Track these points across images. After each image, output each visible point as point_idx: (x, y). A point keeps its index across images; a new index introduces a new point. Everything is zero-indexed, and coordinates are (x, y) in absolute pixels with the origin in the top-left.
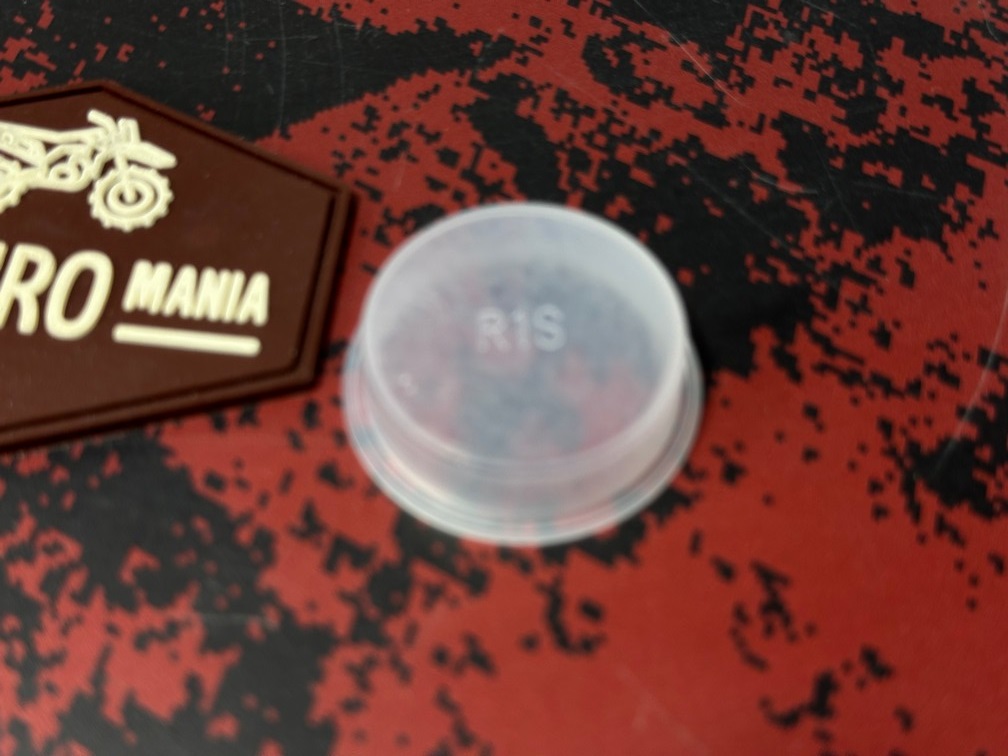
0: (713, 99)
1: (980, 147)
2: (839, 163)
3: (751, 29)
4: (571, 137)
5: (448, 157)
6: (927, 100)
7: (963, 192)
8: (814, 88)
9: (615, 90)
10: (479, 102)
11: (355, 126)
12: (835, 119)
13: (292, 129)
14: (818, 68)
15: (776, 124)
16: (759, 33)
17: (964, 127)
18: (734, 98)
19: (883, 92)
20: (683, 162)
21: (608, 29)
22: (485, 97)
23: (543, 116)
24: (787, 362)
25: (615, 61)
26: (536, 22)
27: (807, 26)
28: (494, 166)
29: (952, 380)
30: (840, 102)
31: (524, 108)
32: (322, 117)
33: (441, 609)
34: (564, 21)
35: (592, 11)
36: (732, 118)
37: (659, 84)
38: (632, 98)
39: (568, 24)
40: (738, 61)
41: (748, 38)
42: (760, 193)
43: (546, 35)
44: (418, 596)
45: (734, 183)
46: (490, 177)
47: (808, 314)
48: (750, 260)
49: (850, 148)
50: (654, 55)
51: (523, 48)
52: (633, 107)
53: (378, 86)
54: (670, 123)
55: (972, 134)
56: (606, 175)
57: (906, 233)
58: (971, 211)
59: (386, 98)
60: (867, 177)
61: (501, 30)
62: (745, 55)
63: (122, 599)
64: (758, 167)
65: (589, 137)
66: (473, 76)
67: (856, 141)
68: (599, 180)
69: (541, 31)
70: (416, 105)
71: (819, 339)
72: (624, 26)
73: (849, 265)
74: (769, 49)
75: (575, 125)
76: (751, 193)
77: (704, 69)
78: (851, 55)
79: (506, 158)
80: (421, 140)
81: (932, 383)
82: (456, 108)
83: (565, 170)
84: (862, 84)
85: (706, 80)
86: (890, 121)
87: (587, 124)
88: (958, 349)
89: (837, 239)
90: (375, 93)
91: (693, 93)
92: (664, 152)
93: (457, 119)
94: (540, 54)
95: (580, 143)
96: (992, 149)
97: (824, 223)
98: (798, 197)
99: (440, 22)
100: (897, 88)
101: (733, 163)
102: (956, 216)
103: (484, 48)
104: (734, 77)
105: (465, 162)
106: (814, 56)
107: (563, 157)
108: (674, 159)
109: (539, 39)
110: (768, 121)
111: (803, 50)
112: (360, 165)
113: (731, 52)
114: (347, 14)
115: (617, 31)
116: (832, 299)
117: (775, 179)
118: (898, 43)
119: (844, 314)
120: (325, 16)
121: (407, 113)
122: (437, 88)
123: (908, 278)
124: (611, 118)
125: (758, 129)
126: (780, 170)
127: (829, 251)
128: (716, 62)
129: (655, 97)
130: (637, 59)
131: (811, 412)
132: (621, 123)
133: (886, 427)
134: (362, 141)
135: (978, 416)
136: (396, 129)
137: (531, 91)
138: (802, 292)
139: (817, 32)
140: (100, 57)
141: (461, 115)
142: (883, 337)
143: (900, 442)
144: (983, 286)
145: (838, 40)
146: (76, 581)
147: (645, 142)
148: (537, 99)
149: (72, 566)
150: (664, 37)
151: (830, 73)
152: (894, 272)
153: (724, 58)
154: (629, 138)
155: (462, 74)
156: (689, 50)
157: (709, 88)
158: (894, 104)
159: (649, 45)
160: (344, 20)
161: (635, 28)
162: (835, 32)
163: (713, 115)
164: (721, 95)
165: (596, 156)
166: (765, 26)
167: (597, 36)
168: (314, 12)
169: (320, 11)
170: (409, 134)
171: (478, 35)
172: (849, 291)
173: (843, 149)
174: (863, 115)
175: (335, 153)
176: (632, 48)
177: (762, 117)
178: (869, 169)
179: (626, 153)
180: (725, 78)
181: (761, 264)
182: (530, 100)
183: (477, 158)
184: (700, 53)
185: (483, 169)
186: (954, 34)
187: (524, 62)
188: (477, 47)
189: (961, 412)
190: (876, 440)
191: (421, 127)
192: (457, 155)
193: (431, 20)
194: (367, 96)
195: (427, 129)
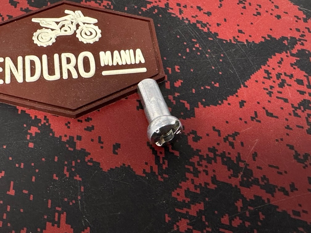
5: (300, 82)
10: (297, 61)
11: (264, 78)
13: (246, 83)
22: (299, 59)
26: (298, 30)
32: (253, 77)
34: (306, 28)
39: (308, 29)
43: (303, 34)
51: (300, 40)
59: (269, 66)
61: (289, 35)
66: (290, 52)
69: (301, 33)
70: (279, 66)
82: (292, 65)
93: (295, 68)
94: (306, 41)
99: (269, 36)
103: (288, 42)
105: (306, 83)
109: (302, 36)
112: (275, 91)
114: (239, 40)
120: (233, 42)
121: (278, 70)
122: (282, 59)
134: (270, 83)
136: (279, 76)
140: (170, 72)
141: (294, 66)
155: (287, 53)
160: (239, 42)
168: (229, 41)
169: (230, 40)
170: (283, 77)
171: (284, 38)
175: (265, 89)
183: (308, 79)
187: (302, 44)
188: (285, 42)
191: (285, 74)
192: (302, 81)
193: (266, 36)
194: (262, 66)
195: (287, 74)
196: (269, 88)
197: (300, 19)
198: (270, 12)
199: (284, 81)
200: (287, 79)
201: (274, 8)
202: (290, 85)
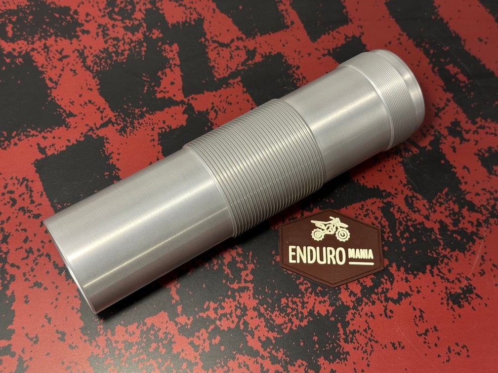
0: (428, 214)
1: (476, 234)
2: (449, 233)
3: (438, 199)
4: (400, 218)
5: (376, 218)
6: (469, 222)
7: (471, 244)
8: (448, 215)
9: (409, 209)
10: (383, 206)
11: (359, 208)
12: (450, 223)
13: (348, 207)
14: (449, 210)
15: (439, 222)
16: (439, 200)
17: (474, 230)
18: (432, 214)
19: (461, 218)
20: (420, 227)
21: (410, 194)
22: (384, 206)
23: (395, 212)
24: (432, 272)
25: (410, 202)
26: (396, 190)
27: (449, 200)
28: (384, 222)
29: (460, 282)
30: (452, 220)
31: (391, 210)
32: (353, 205)
33: (367, 306)
34: (402, 190)
35: (407, 189)
36: (431, 219)
37: (418, 209)
38: (413, 211)
39: (402, 191)
40: (434, 206)
41: (437, 201)
42: (433, 237)
43: (398, 193)
44: (364, 303)
45: (428, 234)
46: (384, 224)
47: (437, 264)
48: (429, 251)
49: (452, 230)
50: (418, 201)
51: (393, 195)
52: (412, 213)
53: (365, 199)
54: (419, 218)
55: (476, 231)
56: (405, 227)
57: (458, 251)
58: (471, 248)
59: (366, 203)
60: (454, 237)
61: (389, 191)
62: (436, 204)
63: (317, 295)
64: (434, 231)
65: (403, 218)
66: (383, 200)
67: (454, 229)
68: (404, 229)
70: (371, 205)
71: (438, 269)
72: (413, 194)
73: (447, 255)
74: (441, 204)
75: (401, 215)
76: (432, 236)
77: (428, 207)
78: (456, 208)
79: (387, 220)
80: (372, 213)
81: (456, 281)
82: (378, 207)
83: (398, 225)
84: (457, 215)
85: (427, 209)
86: (461, 225)
87: (403, 216)
88: (462, 275)
89: (445, 249)
90: (364, 201)
91: (424, 212)
92: (417, 224)
93: (379, 210)
94: (396, 197)
95: (401, 219)
96: (478, 235)
97: (444, 246)
98: (440, 239)
99: (378, 186)
100: (464, 218)
101: (429, 229)
102: (468, 248)
104: (433, 210)
105: (379, 220)
106: (449, 207)
107: (398, 222)
108: (418, 226)
109: (396, 194)
110: (437, 221)
111: (447, 206)
112: (360, 217)
113: (433, 204)
115: (412, 194)
116: (442, 262)
117: (437, 234)
118: (466, 207)
119: (443, 265)
121: (369, 207)
122: (375, 202)
123: (457, 260)
124: (408, 215)
125: (435, 222)
126: (438, 233)
127: (443, 251)
128: (430, 205)
129: (417, 211)
130: (415, 202)
131: (434, 283)
132: (409, 216)
133: (446, 288)
134: (360, 212)
135: (462, 289)
136: (367, 210)
137: (393, 206)
138: (437, 259)
139: (451, 202)
142: (450, 271)
143: (448, 291)
144: (470, 264)
145: (454, 205)
146: (310, 290)
147: (414, 222)
148: (394, 208)
149: (309, 288)
150: (420, 197)
151: (451, 212)
152: (455, 258)
153: (431, 205)
154: (410, 220)
155: (381, 200)
156: (425, 202)
157: (427, 211)
158: (462, 221)
159: (417, 199)
160: (358, 183)
161: (415, 194)
162: (454, 202)
163: (427, 218)
164: (430, 213)
165: (404, 223)
166: (441, 199)
167: (408, 195)
170: (369, 212)
171: (384, 191)
172: (446, 260)
173: (450, 230)
174: (456, 223)
175: (355, 214)
176: (414, 199)
177: (437, 220)
178: (455, 235)
179: (409, 223)
180: (431, 210)
181: (431, 252)
182: (393, 208)
183: (381, 219)
184: (427, 202)
185: (382, 222)
186: (478, 207)
187: (393, 199)
188: (384, 194)
189: (460, 288)
190: (444, 290)
191: (372, 210)
192: (378, 218)
193: (376, 186)
194: (362, 202)
195: (373, 211)
196: (358, 214)
197: (402, 183)
198: (388, 172)
199: (368, 214)
200: (371, 213)
201: (391, 171)
202: (370, 218)
